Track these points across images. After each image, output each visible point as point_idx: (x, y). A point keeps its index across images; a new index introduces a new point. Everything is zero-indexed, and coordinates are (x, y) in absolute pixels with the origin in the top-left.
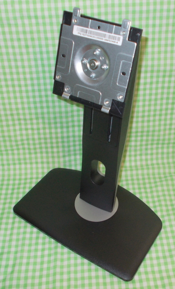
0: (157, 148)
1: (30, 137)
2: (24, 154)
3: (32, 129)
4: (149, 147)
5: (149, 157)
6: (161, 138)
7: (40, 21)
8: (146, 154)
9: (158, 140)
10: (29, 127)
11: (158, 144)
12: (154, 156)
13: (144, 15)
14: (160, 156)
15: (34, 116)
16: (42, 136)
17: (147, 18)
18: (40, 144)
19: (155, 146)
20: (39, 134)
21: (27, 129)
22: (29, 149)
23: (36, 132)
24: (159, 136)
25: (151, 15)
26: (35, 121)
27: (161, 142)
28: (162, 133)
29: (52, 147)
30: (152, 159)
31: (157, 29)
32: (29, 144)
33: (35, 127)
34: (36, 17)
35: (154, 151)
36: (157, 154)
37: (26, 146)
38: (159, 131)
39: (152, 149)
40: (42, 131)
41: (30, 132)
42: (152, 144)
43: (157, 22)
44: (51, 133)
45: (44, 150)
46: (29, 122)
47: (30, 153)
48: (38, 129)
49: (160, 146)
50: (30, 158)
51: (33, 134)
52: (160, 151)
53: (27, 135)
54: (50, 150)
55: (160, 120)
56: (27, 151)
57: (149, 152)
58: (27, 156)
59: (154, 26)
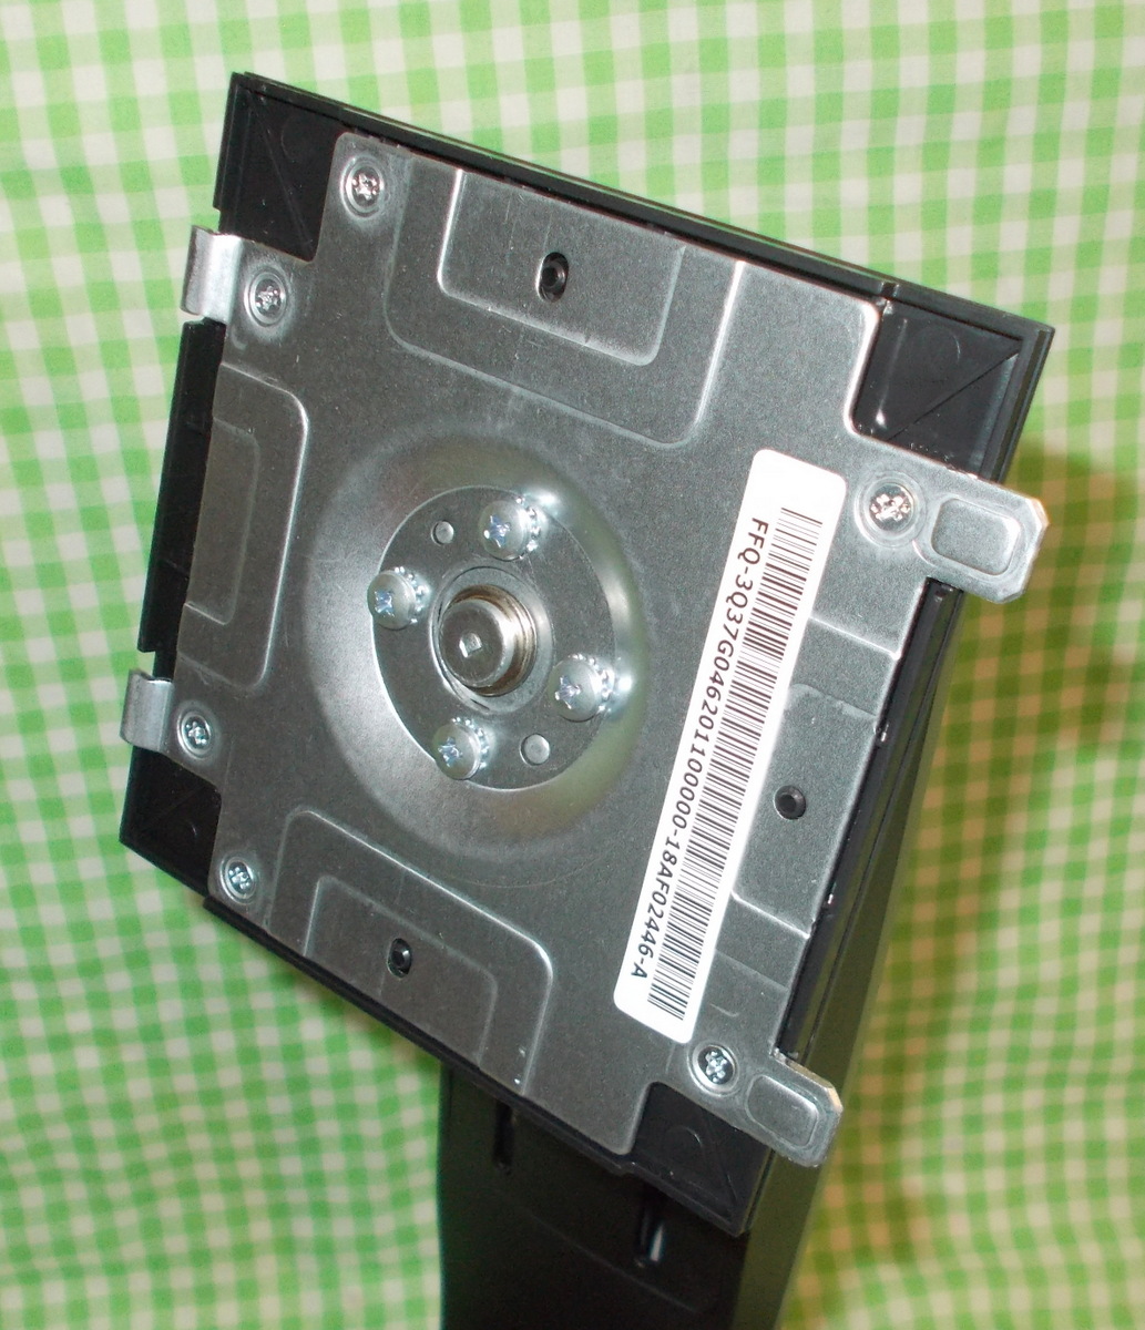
0: (1054, 1113)
1: (95, 1095)
2: (58, 1211)
3: (106, 1038)
4: (994, 1103)
5: (994, 1180)
6: (1085, 1036)
7: (114, 207)
8: (975, 1161)
9: (1061, 1052)
10: (80, 1021)
11: (1055, 1081)
12: (1035, 1174)
13: (967, 125)
14: (1075, 1170)
15: (109, 947)
16: (186, 1082)
17: (991, 148)
18: (174, 1132)
19: (1032, 1098)
20: (160, 1066)
21: (60, 1043)
22: (93, 1176)
23: (132, 1055)
24: (1065, 1022)
25: (1023, 120)
26: (119, 981)
27: (1079, 1066)
28: (1087, 1000)
29: (268, 1151)
30: (1016, 1198)
31: (1065, 231)
32: (85, 1145)
33: (125, 1018)
34: (76, 180)
35: (1034, 1135)
36: (1055, 1152)
37: (69, 1160)
38: (1069, 986)
39: (1013, 1120)
40: (178, 1048)
41: (88, 1059)
42: (1014, 1083)
43: (1071, 174)
44: (249, 1055)
45: (206, 1171)
46: (72, 988)
47: (101, 1205)
48: (152, 1034)
49: (1073, 1095)
50: (107, 1240)
51: (114, 1073)
52: (1074, 1131)
53: (68, 1082)
54: (250, 1168)
55: (1071, 907)
56: (76, 1191)
57: (995, 1140)
58: (83, 1226)
59: (1042, 203)
